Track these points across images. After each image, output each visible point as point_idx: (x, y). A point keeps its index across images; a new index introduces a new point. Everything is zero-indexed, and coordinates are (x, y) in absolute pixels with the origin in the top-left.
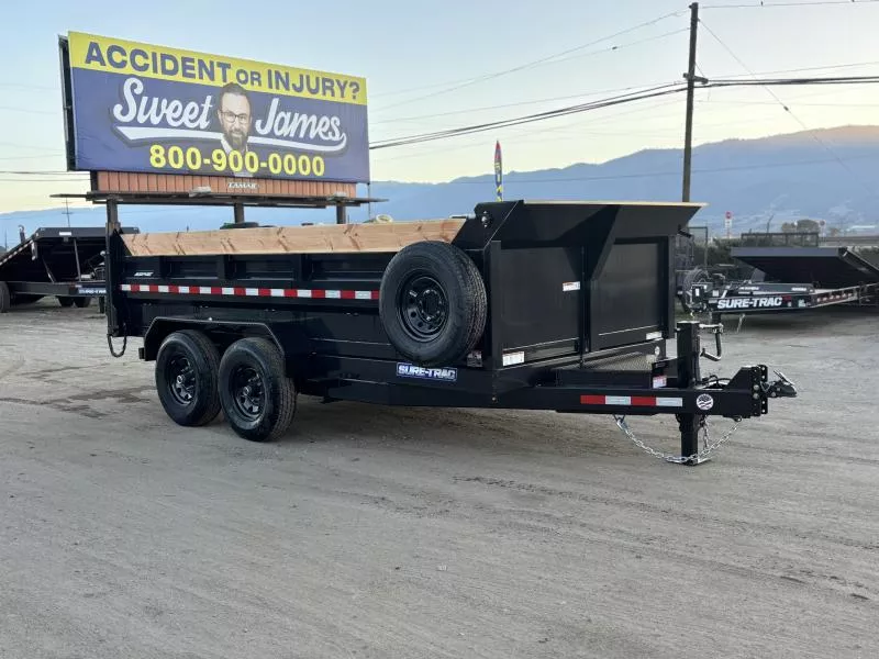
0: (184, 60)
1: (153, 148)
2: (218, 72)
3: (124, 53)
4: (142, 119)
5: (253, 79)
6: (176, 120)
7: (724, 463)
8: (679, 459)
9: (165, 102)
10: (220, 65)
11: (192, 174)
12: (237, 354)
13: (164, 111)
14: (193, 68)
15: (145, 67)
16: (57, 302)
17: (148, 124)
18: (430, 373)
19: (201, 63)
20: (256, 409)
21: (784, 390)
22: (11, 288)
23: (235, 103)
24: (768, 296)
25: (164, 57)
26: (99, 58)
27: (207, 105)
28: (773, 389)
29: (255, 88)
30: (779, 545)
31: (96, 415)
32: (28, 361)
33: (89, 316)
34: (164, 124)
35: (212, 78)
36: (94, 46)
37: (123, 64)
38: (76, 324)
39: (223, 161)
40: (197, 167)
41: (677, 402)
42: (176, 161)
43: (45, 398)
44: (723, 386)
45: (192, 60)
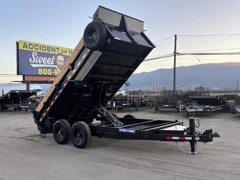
0: (48, 47)
1: (39, 69)
2: (56, 50)
3: (32, 46)
4: (37, 62)
5: (65, 52)
6: (45, 62)
7: (202, 153)
8: (191, 153)
9: (42, 58)
10: (57, 48)
11: (49, 76)
12: (76, 126)
13: (42, 60)
14: (50, 49)
15: (38, 49)
16: (13, 109)
17: (38, 63)
18: (128, 131)
19: (52, 48)
20: (80, 140)
21: (217, 135)
22: (2, 106)
23: (60, 58)
24: (200, 108)
25: (43, 47)
26: (26, 47)
27: (53, 59)
28: (214, 135)
29: (66, 54)
30: (223, 175)
31: (36, 141)
32: (12, 126)
33: (23, 113)
34: (42, 63)
35: (55, 52)
36: (25, 44)
37: (32, 48)
38: (20, 115)
39: (57, 73)
40: (50, 74)
41: (191, 138)
42: (45, 73)
43: (21, 136)
44: (201, 134)
45: (50, 47)
